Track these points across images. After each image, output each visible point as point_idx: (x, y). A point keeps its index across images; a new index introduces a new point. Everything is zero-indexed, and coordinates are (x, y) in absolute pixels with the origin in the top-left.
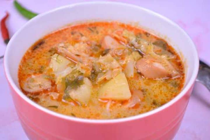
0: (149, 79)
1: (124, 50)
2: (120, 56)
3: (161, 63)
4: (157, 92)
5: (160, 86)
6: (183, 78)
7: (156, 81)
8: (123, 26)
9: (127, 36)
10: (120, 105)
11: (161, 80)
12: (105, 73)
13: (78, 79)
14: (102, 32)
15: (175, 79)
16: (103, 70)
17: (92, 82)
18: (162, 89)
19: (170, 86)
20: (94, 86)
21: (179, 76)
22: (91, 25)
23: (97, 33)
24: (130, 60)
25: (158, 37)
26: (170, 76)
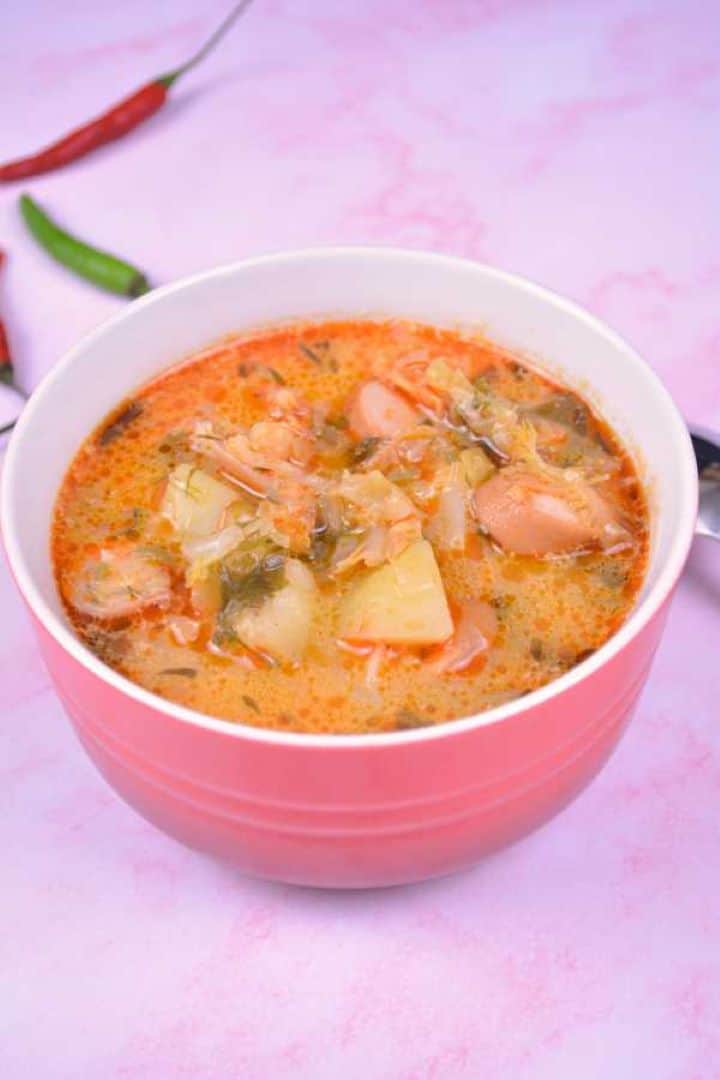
0: (519, 557)
1: (431, 444)
2: (418, 465)
3: (562, 497)
4: (546, 606)
5: (560, 584)
6: (643, 550)
7: (542, 563)
8: (428, 335)
9: (441, 385)
10: (416, 661)
11: (564, 561)
12: (361, 538)
13: (267, 566)
14: (350, 365)
15: (613, 556)
16: (355, 524)
17: (316, 572)
18: (564, 594)
19: (595, 583)
20: (325, 587)
21: (629, 545)
22: (310, 333)
23: (334, 366)
24: (453, 482)
25: (557, 382)
26: (594, 546)
